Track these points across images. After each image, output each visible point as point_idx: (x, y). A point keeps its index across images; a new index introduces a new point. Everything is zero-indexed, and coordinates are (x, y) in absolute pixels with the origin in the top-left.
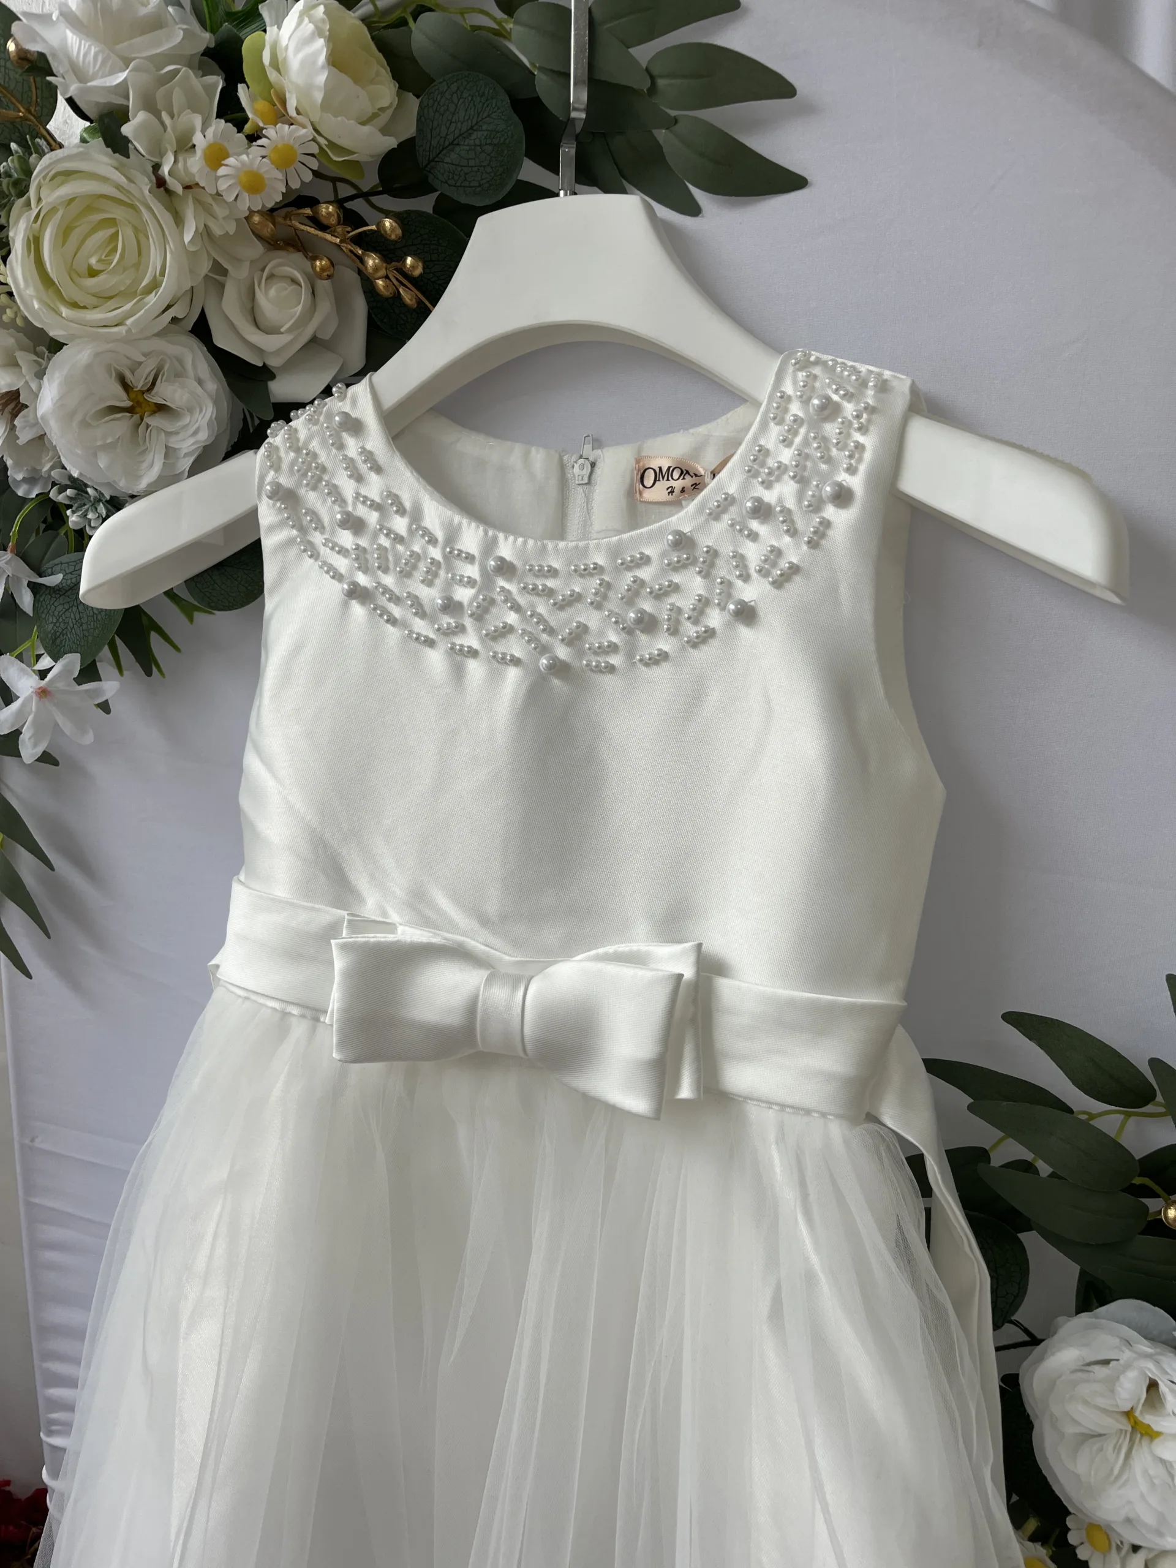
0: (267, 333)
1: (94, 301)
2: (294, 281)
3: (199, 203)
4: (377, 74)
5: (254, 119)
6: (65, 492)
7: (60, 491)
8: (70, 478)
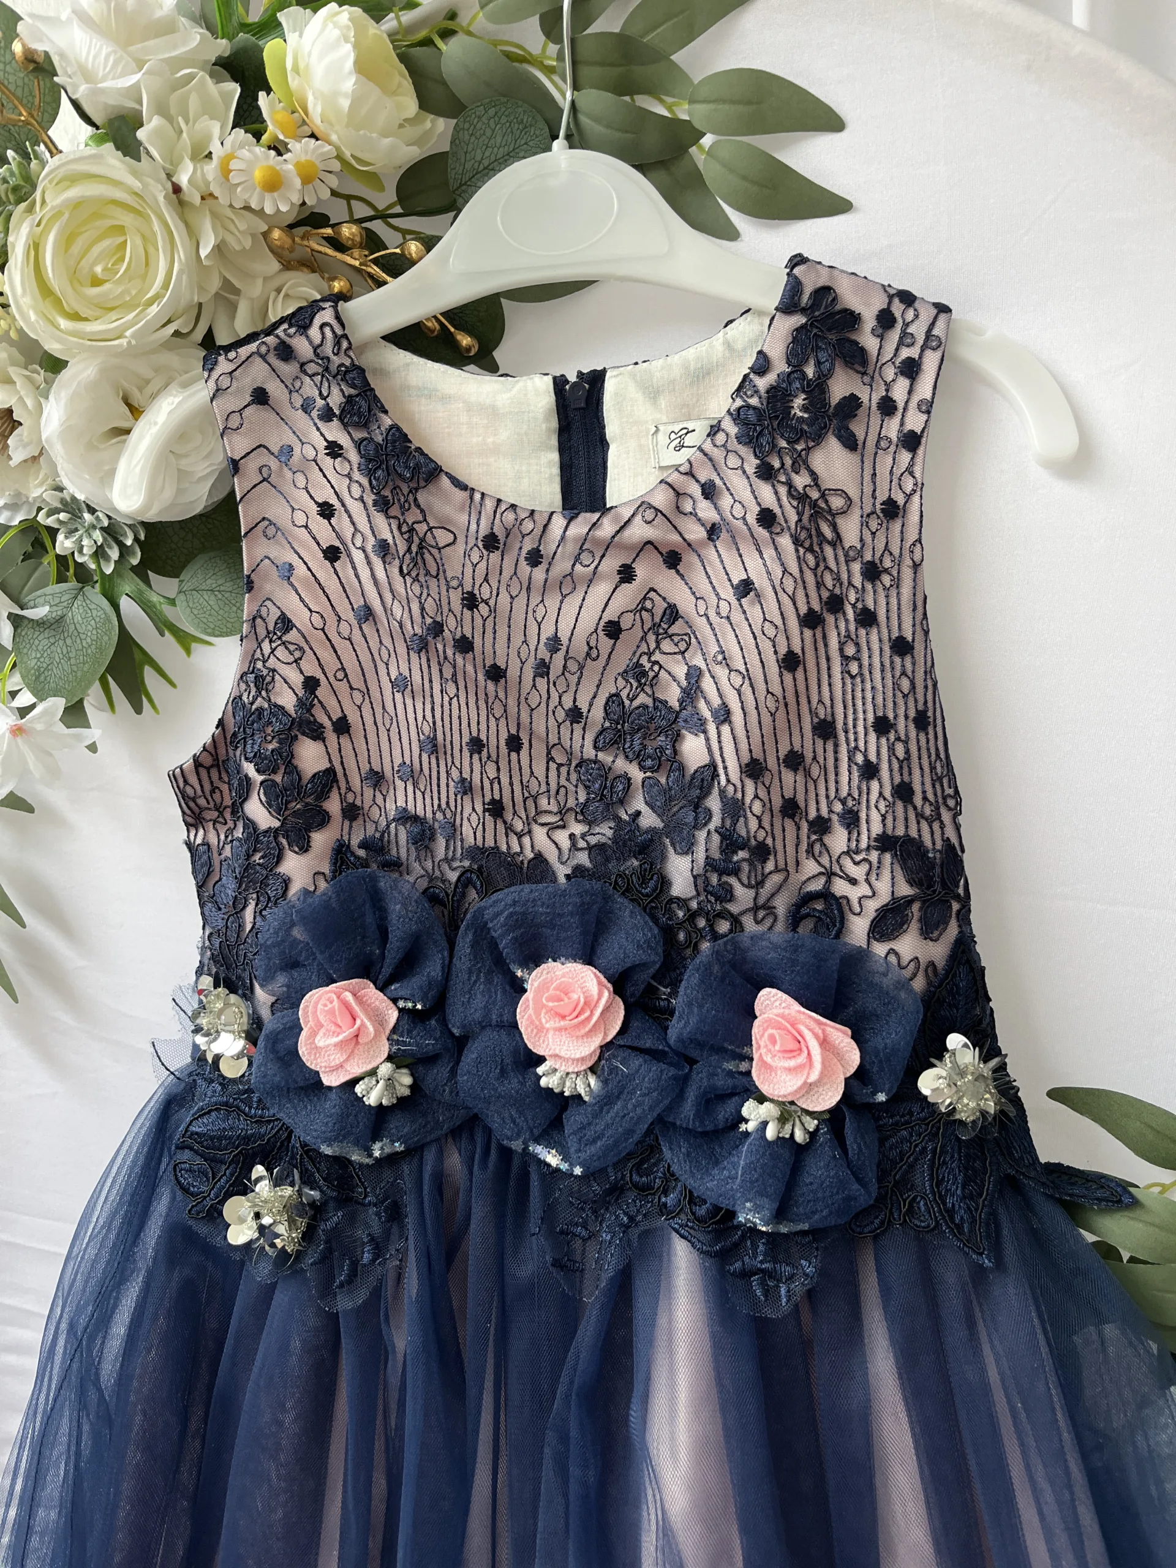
1: (96, 311)
3: (215, 215)
4: (400, 85)
5: (272, 130)
6: (56, 516)
7: (49, 515)
8: (63, 501)
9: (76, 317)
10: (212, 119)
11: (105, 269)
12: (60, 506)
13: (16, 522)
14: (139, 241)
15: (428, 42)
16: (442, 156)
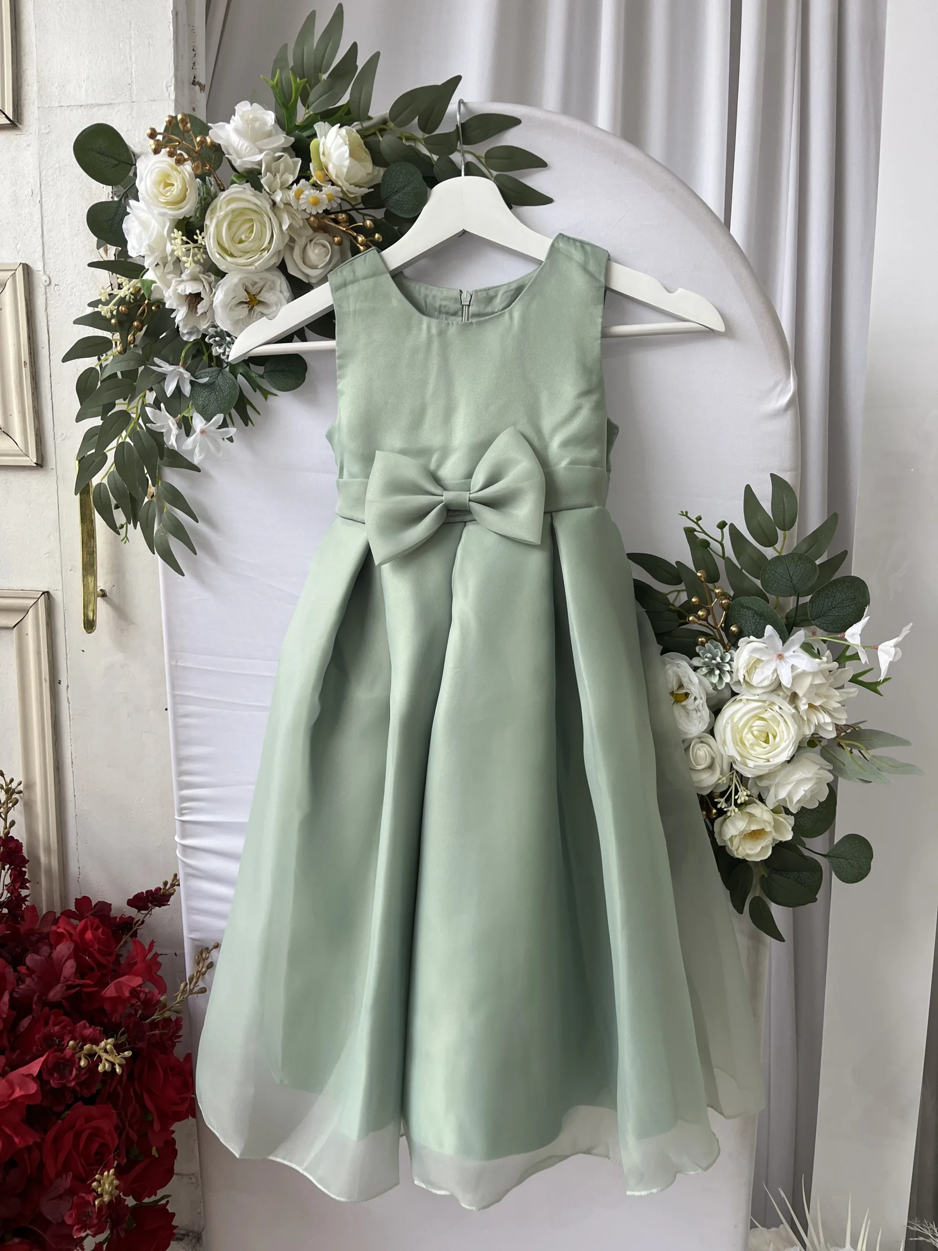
0: (312, 269)
1: (241, 254)
2: (324, 246)
3: (289, 212)
4: (365, 157)
5: (314, 179)
6: (213, 339)
7: (210, 339)
8: (216, 332)
9: (232, 255)
10: (290, 174)
11: (246, 237)
12: (214, 334)
13: (192, 340)
14: (259, 224)
15: (375, 134)
16: (380, 184)
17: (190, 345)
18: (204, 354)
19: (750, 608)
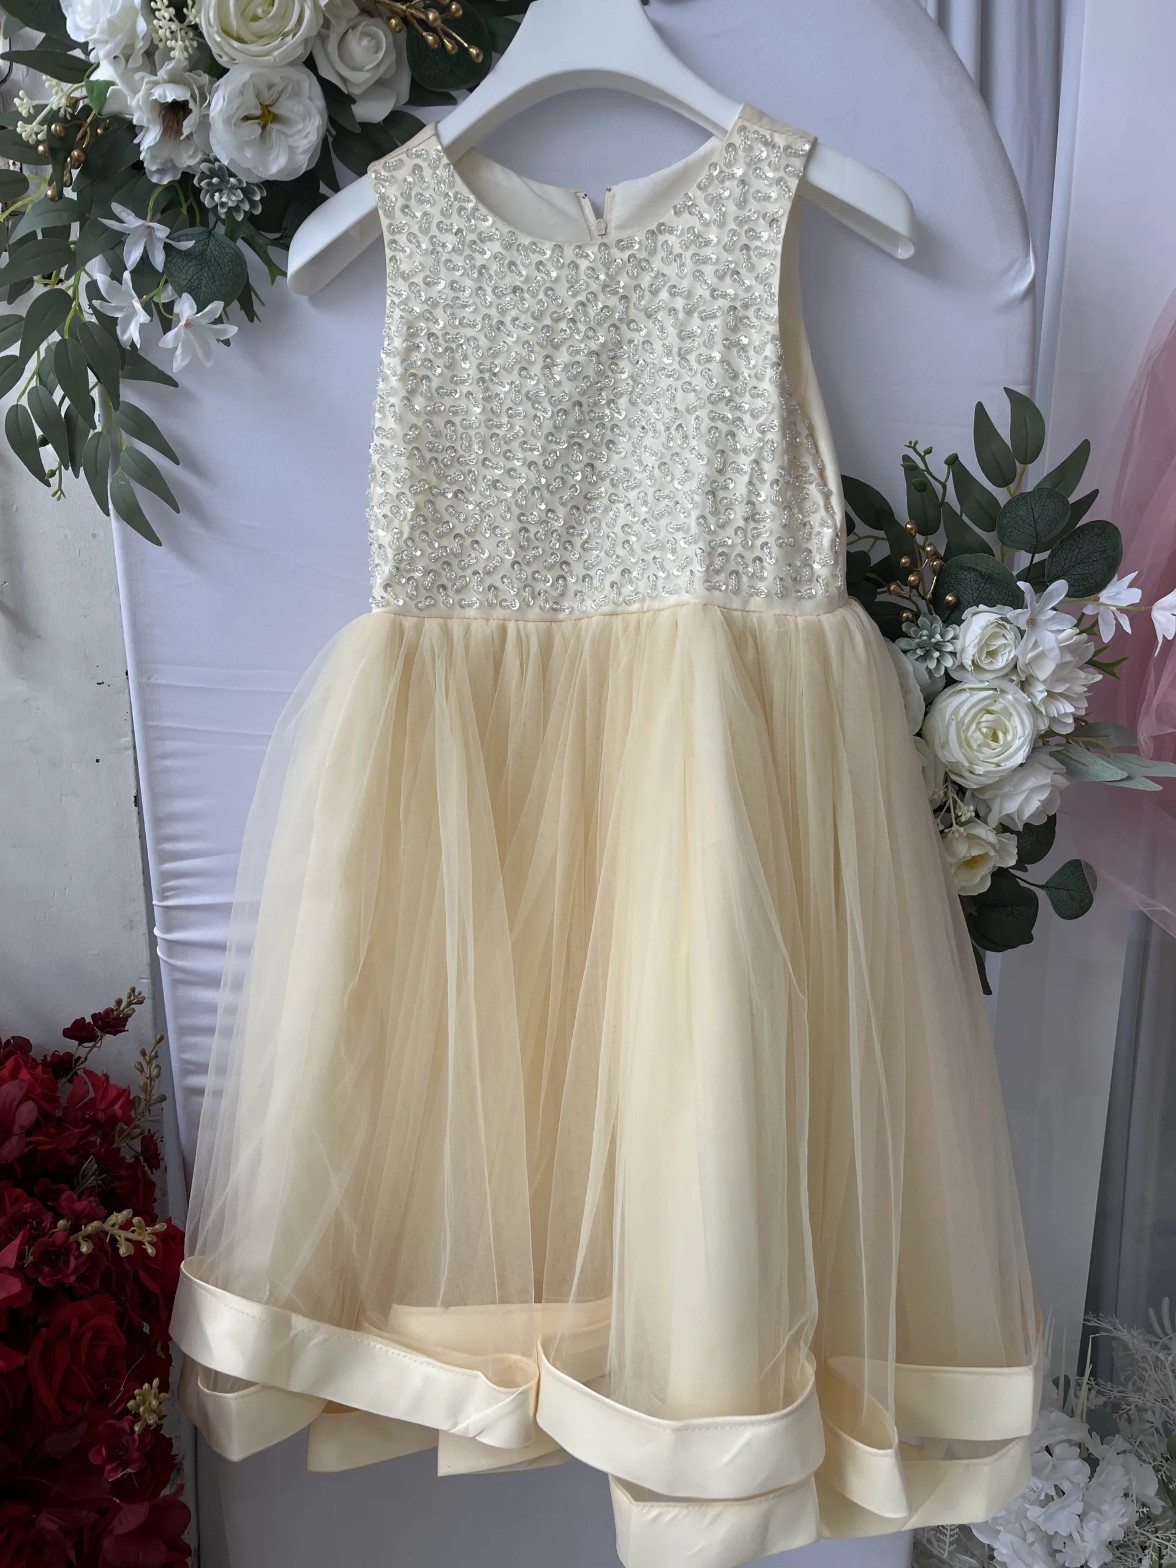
0: (355, 71)
1: (253, 38)
2: (375, 36)
6: (206, 180)
7: (200, 181)
8: (212, 170)
9: (239, 39)
11: (262, 11)
12: (209, 173)
13: (165, 182)
17: (160, 189)
18: (181, 206)
19: (974, 569)
